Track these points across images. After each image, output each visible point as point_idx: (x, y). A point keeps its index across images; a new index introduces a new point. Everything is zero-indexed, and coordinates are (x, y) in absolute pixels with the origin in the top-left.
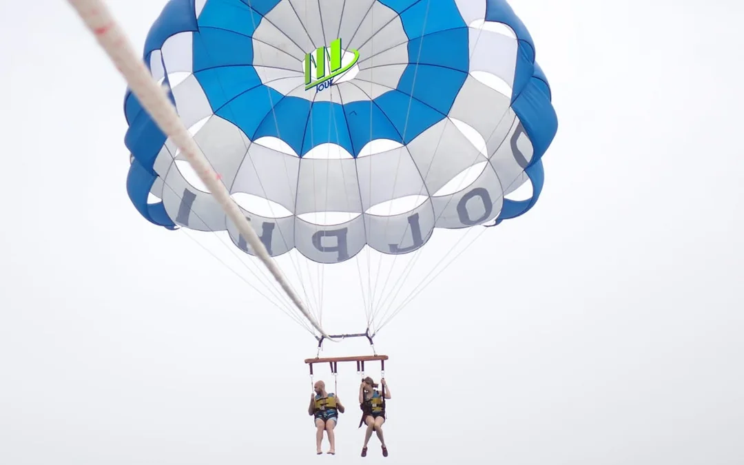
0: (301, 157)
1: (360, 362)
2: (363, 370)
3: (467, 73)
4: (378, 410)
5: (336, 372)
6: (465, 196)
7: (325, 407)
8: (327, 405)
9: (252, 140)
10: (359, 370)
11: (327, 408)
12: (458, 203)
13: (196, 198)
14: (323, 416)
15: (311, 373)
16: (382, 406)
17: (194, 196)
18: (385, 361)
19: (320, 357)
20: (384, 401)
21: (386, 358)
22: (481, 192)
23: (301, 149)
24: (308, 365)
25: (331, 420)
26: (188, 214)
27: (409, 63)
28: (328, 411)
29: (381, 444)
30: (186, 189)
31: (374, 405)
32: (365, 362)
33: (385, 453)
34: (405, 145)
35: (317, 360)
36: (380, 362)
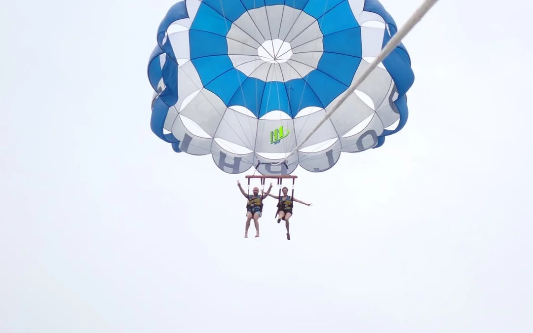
0: (258, 119)
1: (280, 179)
2: (281, 184)
3: (361, 58)
4: (289, 208)
5: (264, 184)
6: (362, 135)
7: (254, 205)
8: (256, 204)
9: (228, 107)
10: (278, 184)
11: (255, 206)
12: (356, 141)
13: (193, 140)
14: (252, 210)
15: (249, 184)
16: (291, 206)
17: (191, 138)
18: (295, 179)
19: (255, 175)
20: (292, 203)
21: (296, 177)
22: (371, 132)
23: (259, 113)
24: (247, 179)
25: (257, 214)
26: (188, 146)
27: (324, 52)
28: (255, 208)
29: (287, 232)
30: (186, 134)
31: (286, 206)
32: (283, 179)
33: (289, 238)
34: (324, 108)
35: (253, 177)
36: (292, 179)
